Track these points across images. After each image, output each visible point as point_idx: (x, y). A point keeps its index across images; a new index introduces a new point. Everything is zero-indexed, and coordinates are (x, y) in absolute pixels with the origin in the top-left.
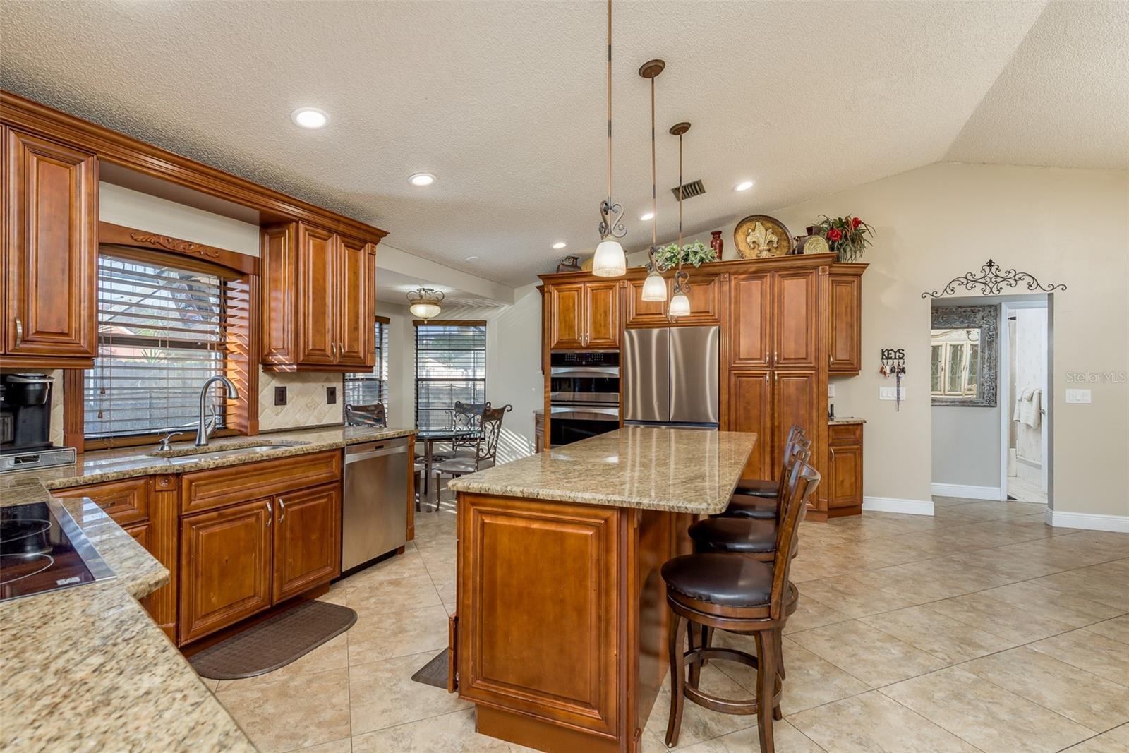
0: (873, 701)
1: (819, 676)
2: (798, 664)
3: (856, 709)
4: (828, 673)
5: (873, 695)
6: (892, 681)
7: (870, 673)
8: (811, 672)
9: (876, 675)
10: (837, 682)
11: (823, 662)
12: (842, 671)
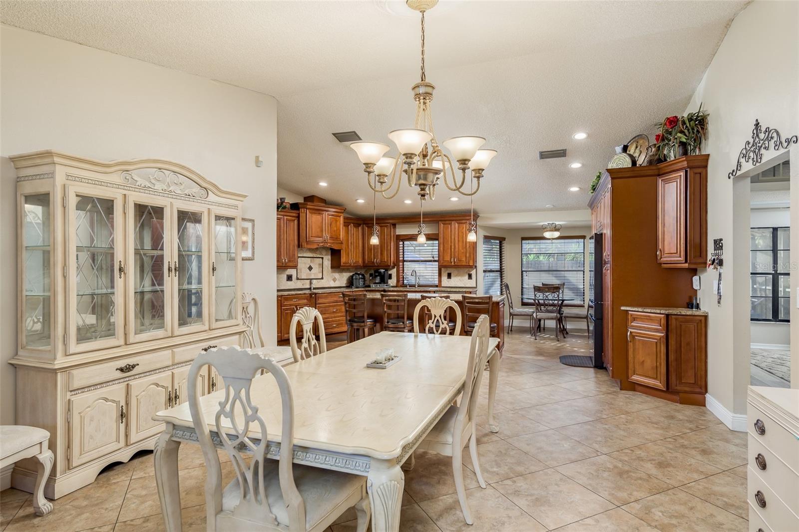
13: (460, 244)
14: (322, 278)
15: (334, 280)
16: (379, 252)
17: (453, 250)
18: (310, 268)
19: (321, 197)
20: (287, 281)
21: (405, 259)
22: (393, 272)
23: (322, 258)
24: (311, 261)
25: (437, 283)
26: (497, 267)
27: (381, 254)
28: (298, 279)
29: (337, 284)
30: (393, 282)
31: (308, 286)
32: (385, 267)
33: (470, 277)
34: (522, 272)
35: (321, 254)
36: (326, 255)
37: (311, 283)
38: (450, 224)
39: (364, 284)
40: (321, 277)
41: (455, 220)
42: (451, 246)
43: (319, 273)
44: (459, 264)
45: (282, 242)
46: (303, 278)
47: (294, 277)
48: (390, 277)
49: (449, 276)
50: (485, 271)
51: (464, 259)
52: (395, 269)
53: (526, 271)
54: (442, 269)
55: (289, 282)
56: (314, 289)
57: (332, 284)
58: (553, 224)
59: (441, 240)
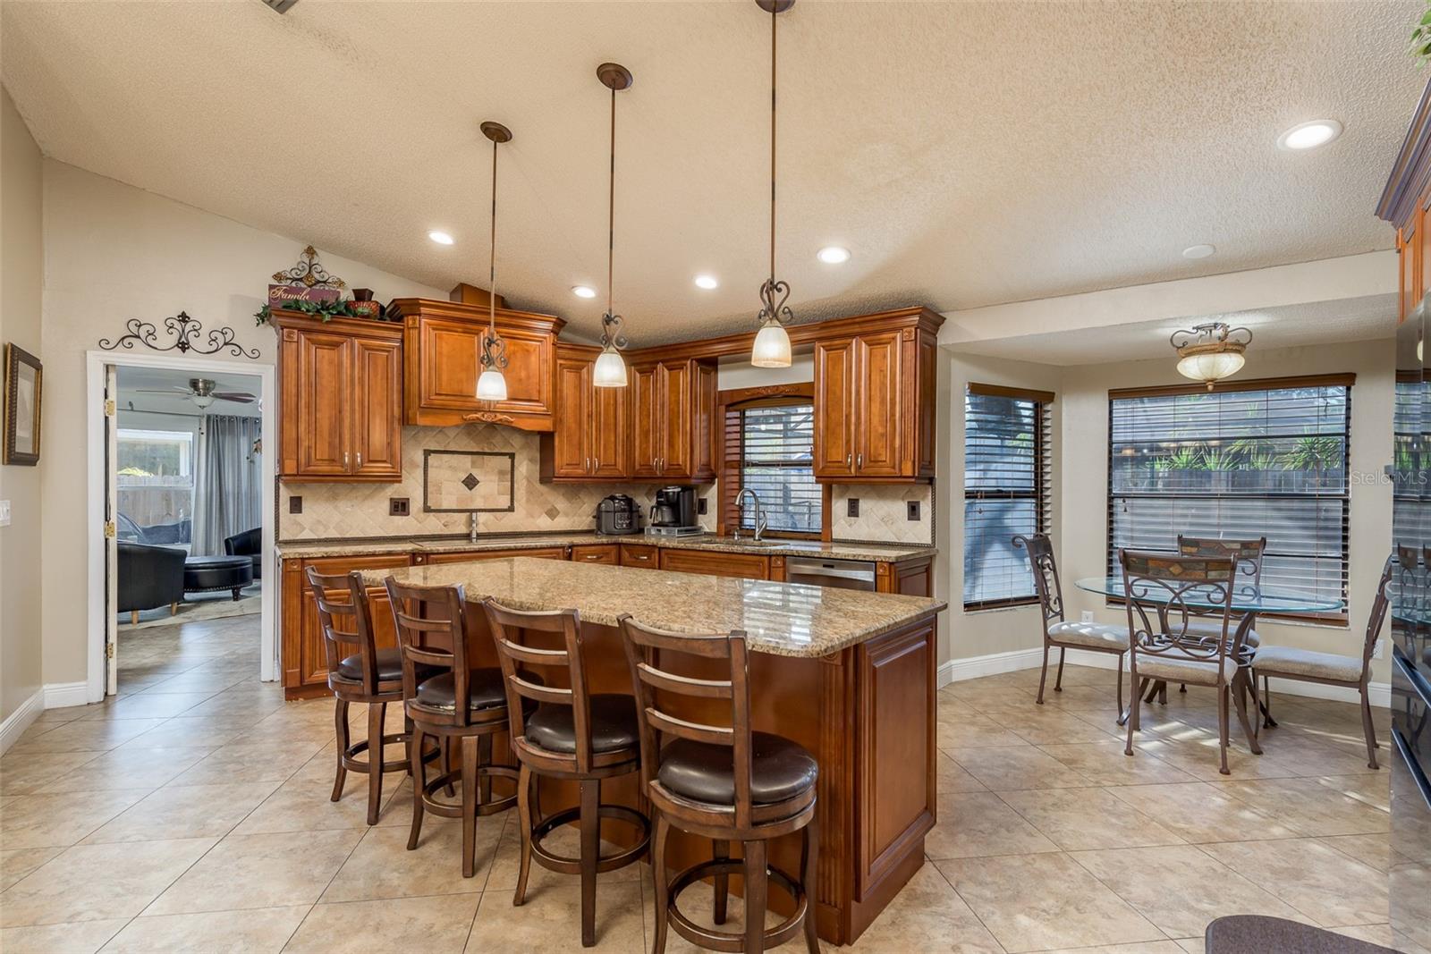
0: (308, 890)
1: (383, 875)
2: (420, 872)
3: (317, 872)
4: (379, 886)
5: (312, 896)
6: (304, 926)
7: (337, 919)
8: (396, 874)
9: (329, 921)
10: (360, 884)
11: (400, 894)
12: (368, 898)
13: (876, 407)
16: (666, 438)
17: (853, 428)
21: (747, 457)
22: (711, 496)
23: (512, 456)
24: (473, 464)
25: (817, 525)
26: (1026, 483)
27: (671, 445)
28: (427, 509)
30: (708, 522)
31: (463, 530)
32: (680, 482)
33: (914, 511)
34: (1111, 499)
35: (507, 443)
36: (522, 448)
37: (471, 522)
38: (847, 347)
39: (630, 525)
40: (506, 504)
41: (861, 335)
42: (848, 416)
44: (870, 471)
45: (347, 407)
47: (416, 505)
48: (702, 507)
49: (853, 510)
50: (970, 495)
51: (885, 456)
52: (715, 487)
53: (1124, 497)
54: (834, 486)
56: (480, 536)
58: (1215, 326)
59: (821, 398)
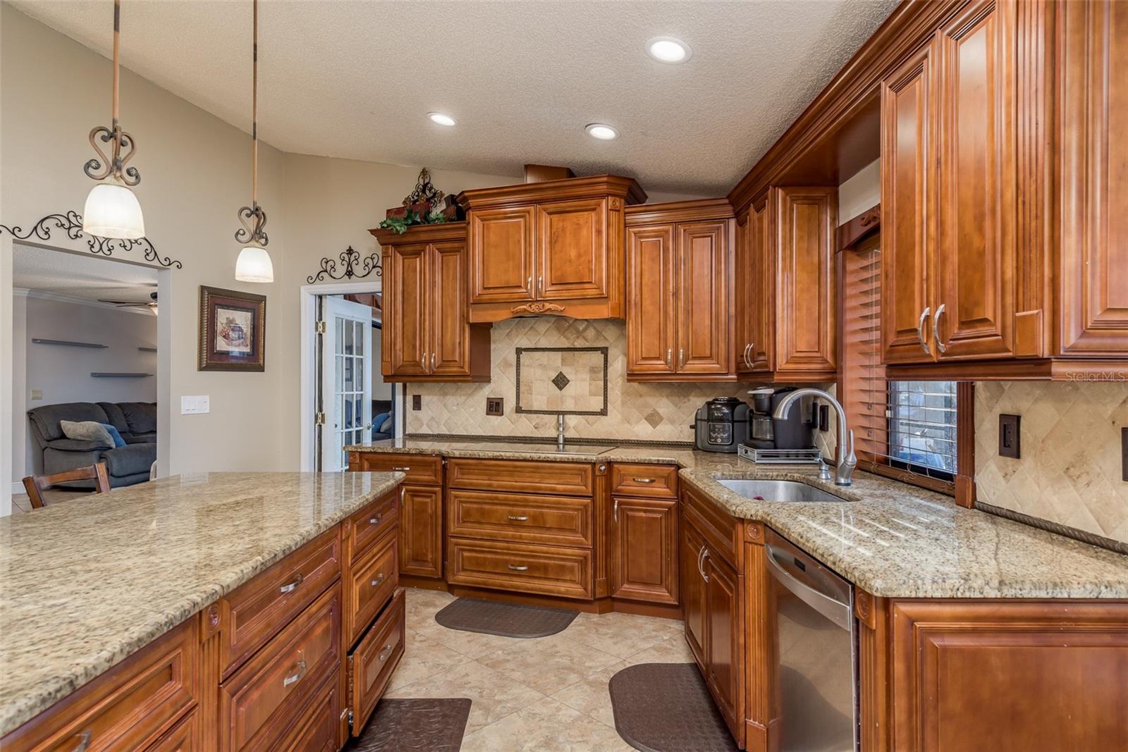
14: (604, 412)
15: (654, 419)
18: (561, 382)
19: (558, 166)
20: (487, 414)
23: (604, 351)
28: (519, 410)
29: (665, 432)
43: (592, 394)
46: (535, 408)
55: (495, 419)
57: (644, 431)
